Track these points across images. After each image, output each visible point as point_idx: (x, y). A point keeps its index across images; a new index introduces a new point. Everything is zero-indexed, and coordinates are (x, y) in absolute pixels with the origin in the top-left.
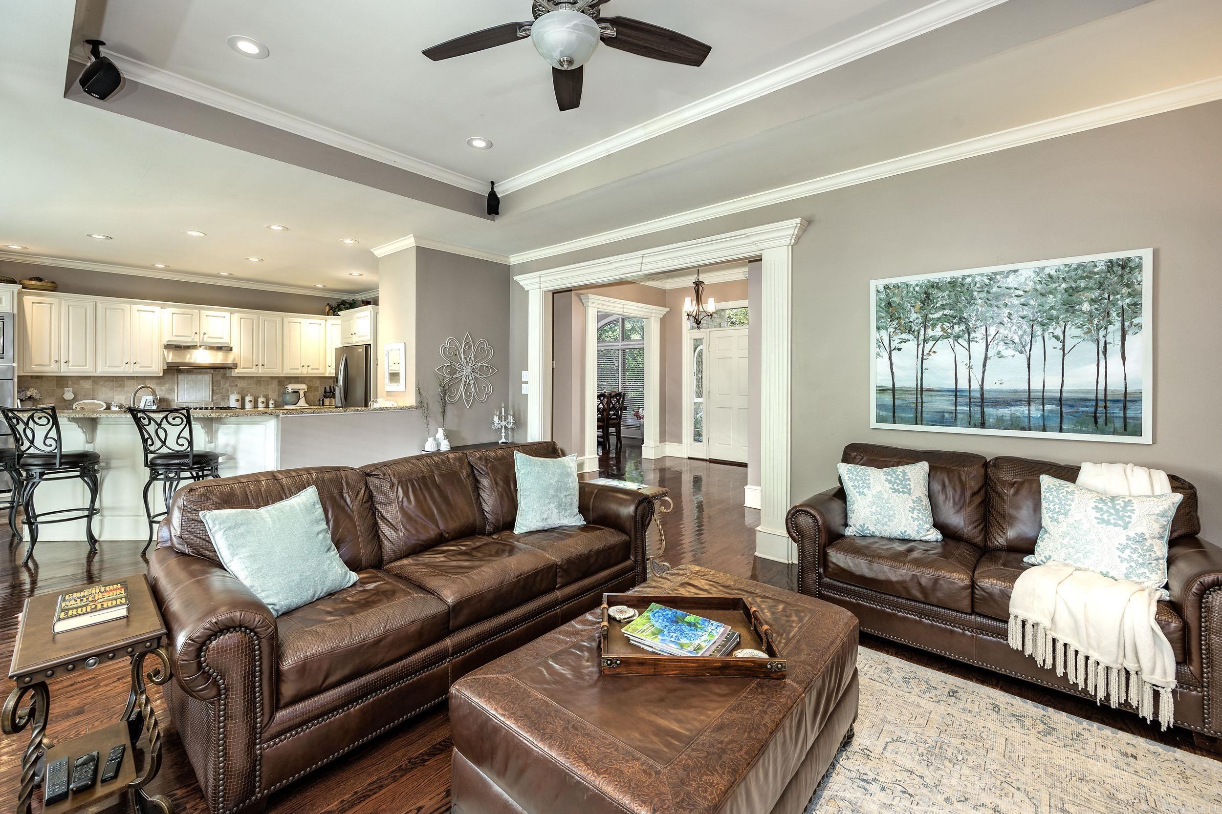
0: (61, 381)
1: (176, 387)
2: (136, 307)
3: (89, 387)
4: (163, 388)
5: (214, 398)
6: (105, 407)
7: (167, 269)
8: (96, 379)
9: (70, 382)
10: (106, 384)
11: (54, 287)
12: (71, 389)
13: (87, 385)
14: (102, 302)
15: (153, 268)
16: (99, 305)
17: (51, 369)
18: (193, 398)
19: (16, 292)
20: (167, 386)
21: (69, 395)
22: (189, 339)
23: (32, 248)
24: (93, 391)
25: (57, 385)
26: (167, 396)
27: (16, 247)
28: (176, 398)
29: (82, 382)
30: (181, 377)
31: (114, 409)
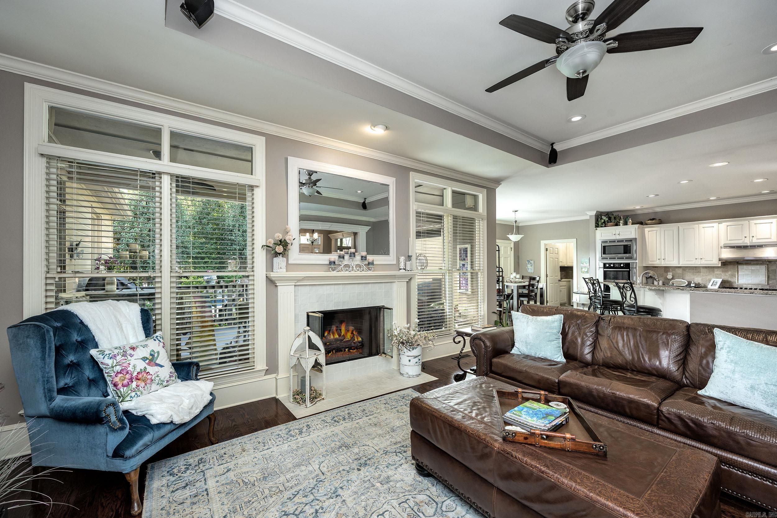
0: (667, 269)
1: (737, 274)
2: (702, 226)
3: (680, 272)
4: (727, 274)
5: (770, 282)
6: (687, 283)
7: (718, 199)
8: (684, 268)
9: (671, 270)
10: (690, 271)
11: (661, 222)
12: (671, 273)
13: (680, 271)
14: (682, 225)
15: (709, 200)
16: (680, 228)
17: (657, 263)
18: (750, 282)
19: (637, 228)
20: (730, 273)
21: (670, 276)
22: (741, 242)
23: (645, 206)
24: (683, 274)
25: (665, 271)
26: (730, 279)
27: (638, 207)
28: (737, 281)
29: (677, 269)
30: (740, 267)
31: (692, 285)
